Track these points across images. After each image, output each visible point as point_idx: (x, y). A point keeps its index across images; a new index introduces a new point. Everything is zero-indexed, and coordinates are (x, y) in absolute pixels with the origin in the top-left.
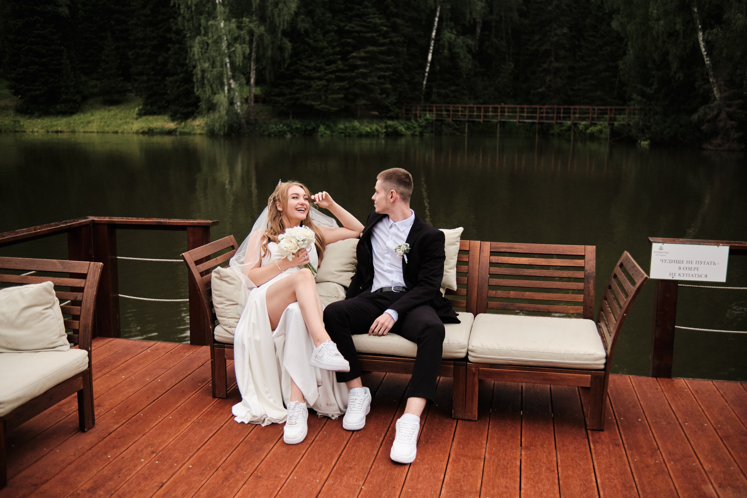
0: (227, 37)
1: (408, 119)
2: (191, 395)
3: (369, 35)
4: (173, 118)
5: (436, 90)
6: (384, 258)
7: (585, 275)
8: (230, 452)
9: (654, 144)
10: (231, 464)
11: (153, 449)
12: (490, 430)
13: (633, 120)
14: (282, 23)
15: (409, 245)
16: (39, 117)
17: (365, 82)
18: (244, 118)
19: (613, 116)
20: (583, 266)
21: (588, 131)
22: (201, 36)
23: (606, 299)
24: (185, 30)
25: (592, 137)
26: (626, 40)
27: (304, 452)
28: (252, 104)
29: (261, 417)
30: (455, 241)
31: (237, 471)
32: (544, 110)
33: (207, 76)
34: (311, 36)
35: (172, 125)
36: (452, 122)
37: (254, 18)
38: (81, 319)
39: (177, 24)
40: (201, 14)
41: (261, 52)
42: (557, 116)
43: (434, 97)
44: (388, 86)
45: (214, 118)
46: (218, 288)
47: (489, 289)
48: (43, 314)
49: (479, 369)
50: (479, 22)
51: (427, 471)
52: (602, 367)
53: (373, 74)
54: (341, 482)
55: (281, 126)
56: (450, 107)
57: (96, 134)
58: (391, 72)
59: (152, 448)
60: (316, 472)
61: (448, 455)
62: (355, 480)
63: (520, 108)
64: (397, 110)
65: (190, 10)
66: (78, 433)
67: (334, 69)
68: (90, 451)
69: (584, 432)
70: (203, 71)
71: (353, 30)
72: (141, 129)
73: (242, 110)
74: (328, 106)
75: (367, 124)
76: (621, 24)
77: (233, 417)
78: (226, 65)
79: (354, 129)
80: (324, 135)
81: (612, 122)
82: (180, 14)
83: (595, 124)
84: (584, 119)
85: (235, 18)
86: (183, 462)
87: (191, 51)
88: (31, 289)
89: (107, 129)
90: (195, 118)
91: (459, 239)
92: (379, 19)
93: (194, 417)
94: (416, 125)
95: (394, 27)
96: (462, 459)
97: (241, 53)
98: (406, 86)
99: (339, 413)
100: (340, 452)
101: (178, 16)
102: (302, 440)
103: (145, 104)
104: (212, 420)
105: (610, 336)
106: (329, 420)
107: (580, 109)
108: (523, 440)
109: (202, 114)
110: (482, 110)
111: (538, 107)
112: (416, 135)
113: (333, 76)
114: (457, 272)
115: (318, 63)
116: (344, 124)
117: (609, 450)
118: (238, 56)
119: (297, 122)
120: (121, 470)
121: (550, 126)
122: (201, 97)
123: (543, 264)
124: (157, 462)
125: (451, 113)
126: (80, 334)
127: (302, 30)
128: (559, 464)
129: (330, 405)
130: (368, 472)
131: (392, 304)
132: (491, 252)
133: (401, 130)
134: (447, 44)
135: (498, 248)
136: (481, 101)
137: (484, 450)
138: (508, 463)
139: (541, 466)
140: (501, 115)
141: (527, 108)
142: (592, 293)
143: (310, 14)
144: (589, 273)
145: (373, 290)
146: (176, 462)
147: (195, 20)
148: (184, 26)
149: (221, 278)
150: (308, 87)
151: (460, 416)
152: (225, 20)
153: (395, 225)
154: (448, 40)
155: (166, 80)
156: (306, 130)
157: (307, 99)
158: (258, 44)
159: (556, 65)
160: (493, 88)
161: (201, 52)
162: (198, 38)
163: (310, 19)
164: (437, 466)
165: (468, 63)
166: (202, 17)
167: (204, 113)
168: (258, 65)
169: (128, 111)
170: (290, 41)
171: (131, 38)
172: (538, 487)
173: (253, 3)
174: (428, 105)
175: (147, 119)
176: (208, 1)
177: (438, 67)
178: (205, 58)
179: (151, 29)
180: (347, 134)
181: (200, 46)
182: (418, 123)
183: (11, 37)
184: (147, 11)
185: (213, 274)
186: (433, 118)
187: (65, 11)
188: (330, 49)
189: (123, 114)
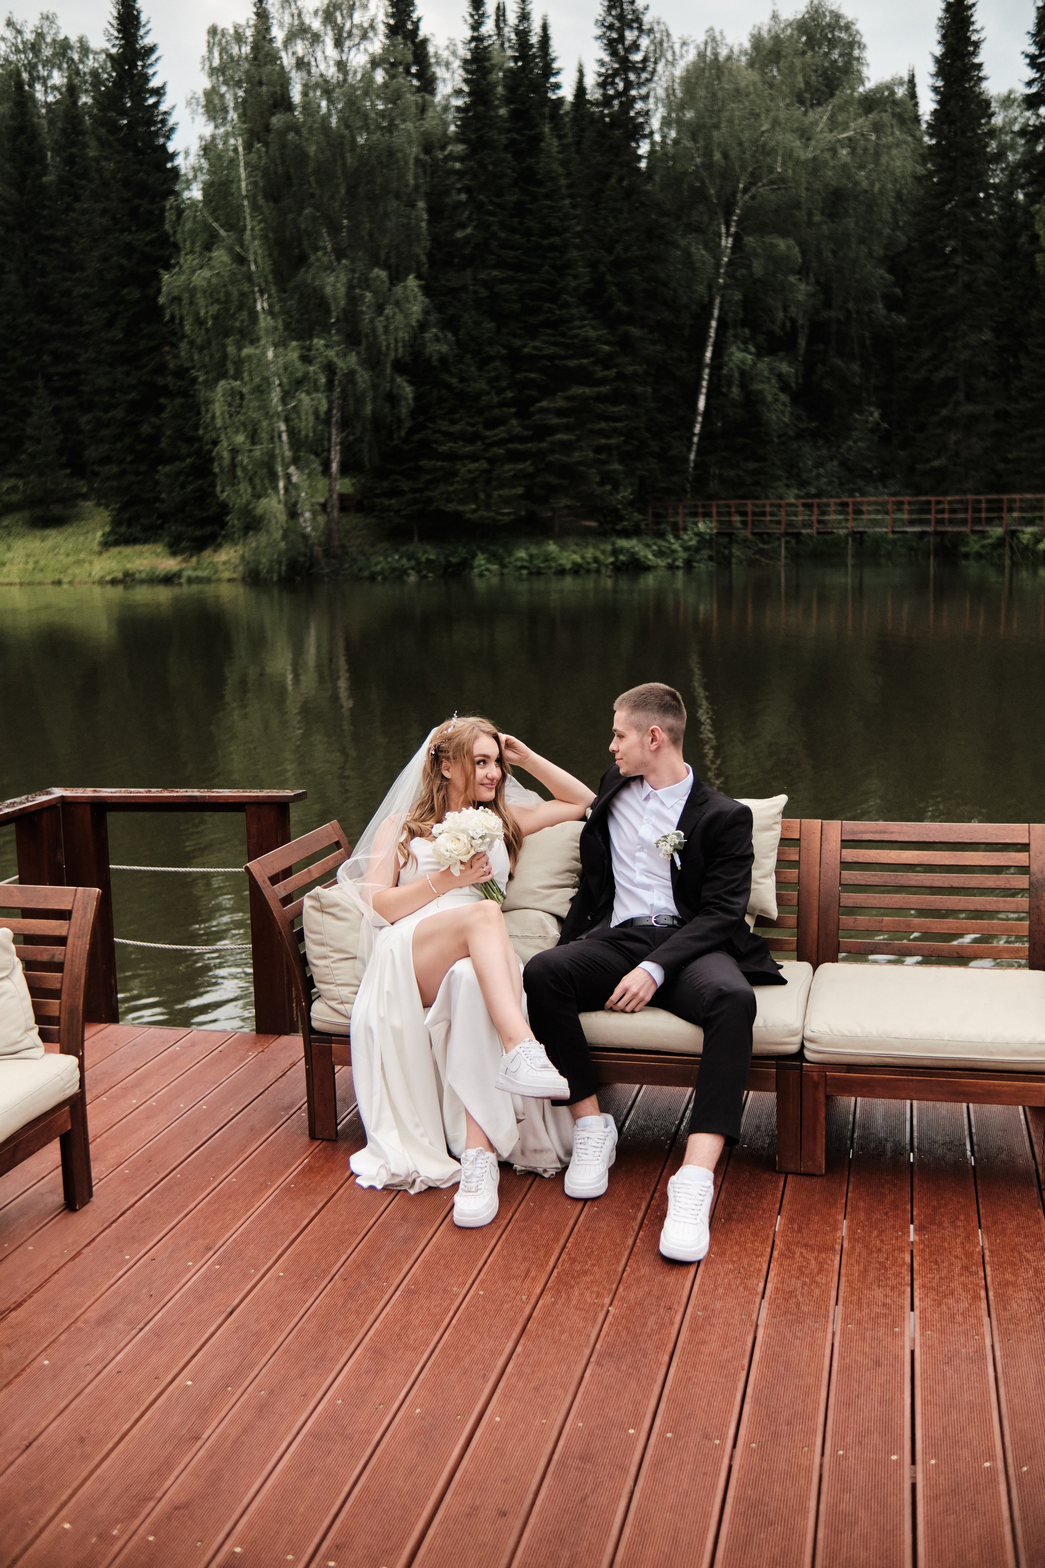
0: (281, 380)
1: (661, 535)
2: (267, 1135)
3: (573, 363)
4: (174, 550)
5: (717, 471)
6: (634, 859)
7: (1031, 884)
8: (354, 1245)
10: (358, 1267)
11: (207, 1241)
12: (850, 1195)
14: (392, 346)
15: (682, 834)
17: (568, 460)
18: (320, 545)
20: (1027, 864)
21: (1041, 546)
22: (227, 379)
24: (193, 368)
27: (494, 1241)
28: (336, 514)
29: (408, 1176)
30: (771, 822)
31: (369, 1281)
32: (947, 506)
33: (242, 462)
34: (453, 370)
35: (171, 564)
36: (750, 537)
37: (335, 338)
38: (64, 997)
39: (177, 357)
40: (227, 334)
41: (351, 408)
42: (974, 518)
43: (714, 485)
44: (618, 467)
45: (257, 548)
46: (317, 928)
47: (841, 914)
49: (826, 1074)
50: (802, 326)
51: (731, 1276)
53: (583, 444)
54: (569, 1299)
55: (397, 557)
56: (746, 505)
58: (623, 439)
59: (204, 1239)
60: (520, 1280)
61: (771, 1244)
62: (594, 1296)
63: (895, 503)
64: (637, 516)
65: (203, 327)
66: (63, 1214)
67: (503, 435)
68: (90, 1248)
69: (1036, 1195)
70: (234, 452)
71: (540, 353)
72: (109, 573)
73: (314, 529)
74: (492, 514)
75: (573, 547)
77: (353, 1177)
78: (280, 437)
79: (547, 558)
80: (486, 573)
82: (184, 336)
84: (1031, 522)
85: (297, 340)
86: (266, 1266)
87: (207, 411)
89: (39, 576)
90: (218, 547)
91: (779, 818)
92: (594, 328)
93: (278, 1178)
94: (677, 546)
95: (626, 345)
96: (798, 1251)
97: (311, 410)
98: (653, 466)
99: (559, 1165)
100: (562, 1242)
101: (180, 340)
102: (490, 1218)
103: (116, 523)
104: (314, 1184)
106: (538, 1179)
107: (1021, 500)
108: (915, 1213)
109: (233, 539)
110: (816, 510)
111: (933, 499)
112: (678, 568)
113: (502, 451)
114: (777, 882)
115: (469, 424)
116: (527, 549)
118: (303, 416)
119: (428, 548)
120: (152, 1282)
121: (960, 538)
122: (231, 505)
123: (947, 863)
124: (217, 1266)
125: (751, 518)
126: (62, 1023)
127: (435, 357)
128: (987, 1259)
129: (542, 1151)
130: (618, 1279)
131: (651, 951)
132: (842, 841)
133: (646, 557)
134: (736, 375)
135: (856, 833)
136: (813, 490)
137: (839, 1234)
138: (887, 1259)
139: (951, 1264)
140: (855, 520)
141: (910, 503)
143: (450, 324)
144: (1038, 880)
145: (615, 922)
146: (253, 1266)
147: (214, 346)
148: (192, 360)
149: (322, 910)
150: (450, 476)
151: (792, 1166)
152: (276, 346)
153: (656, 795)
154: (738, 367)
155: (157, 472)
156: (449, 565)
157: (449, 500)
158: (343, 391)
159: (967, 409)
160: (835, 463)
161: (229, 412)
162: (222, 383)
163: (450, 335)
164: (750, 1265)
165: (783, 412)
166: (230, 340)
167: (236, 536)
168: (344, 434)
169: (82, 538)
170: (409, 382)
171: (85, 389)
172: (947, 1304)
173: (333, 308)
174: (699, 503)
175: (120, 553)
176: (241, 307)
177: (720, 424)
178: (237, 424)
179: (126, 368)
180: (534, 569)
181: (225, 401)
182: (680, 542)
184: (117, 333)
185: (307, 901)
186: (712, 529)
188: (494, 393)
189: (71, 545)
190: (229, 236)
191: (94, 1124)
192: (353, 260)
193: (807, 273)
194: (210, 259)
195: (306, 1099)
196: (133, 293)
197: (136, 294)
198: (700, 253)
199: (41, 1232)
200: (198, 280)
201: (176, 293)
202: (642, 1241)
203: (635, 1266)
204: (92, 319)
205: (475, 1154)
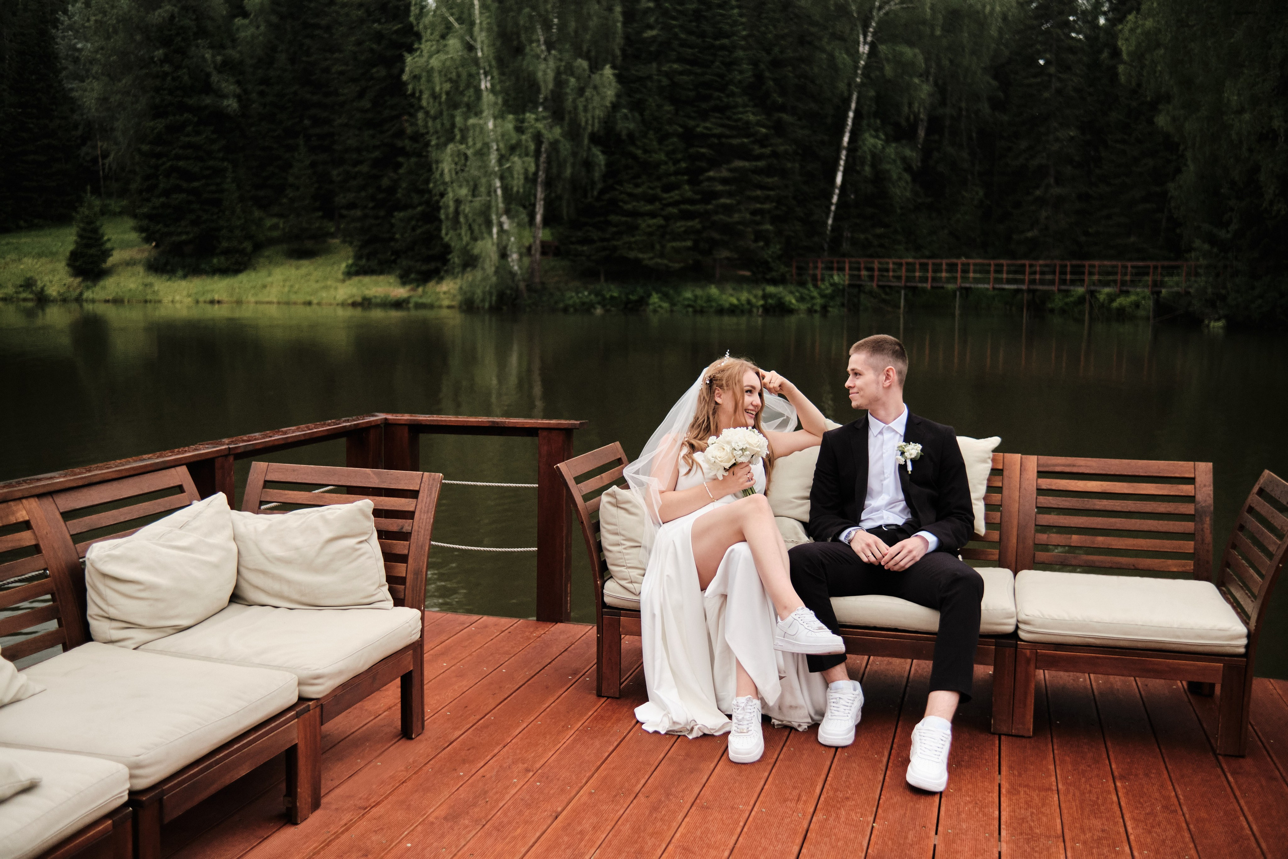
0: (497, 145)
1: (802, 284)
2: (561, 693)
3: (735, 141)
4: (404, 280)
5: (849, 235)
7: (1196, 510)
8: (649, 773)
9: (1232, 327)
10: (656, 788)
11: (526, 765)
12: (1055, 751)
13: (1196, 285)
14: (590, 122)
16: (185, 277)
17: (727, 219)
18: (524, 280)
19: (1159, 278)
20: (1193, 494)
21: (1115, 305)
22: (455, 143)
23: (1234, 547)
24: (427, 133)
25: (1122, 315)
26: (1182, 147)
27: (766, 774)
28: (538, 256)
29: (687, 724)
31: (667, 798)
32: (1038, 269)
33: (464, 209)
34: (639, 143)
35: (401, 292)
36: (876, 289)
37: (542, 114)
38: (410, 560)
39: (414, 124)
40: (456, 106)
41: (554, 171)
42: (1060, 279)
43: (846, 247)
44: (768, 227)
45: (473, 280)
46: (612, 521)
47: (1037, 531)
48: (357, 550)
49: (1037, 652)
50: (922, 120)
51: (970, 806)
52: (1242, 650)
53: (742, 207)
54: (838, 817)
55: (586, 293)
56: (873, 262)
57: (275, 306)
58: (774, 204)
59: (523, 764)
60: (794, 802)
61: (998, 784)
62: (859, 815)
63: (995, 265)
64: (783, 269)
65: (437, 101)
66: (402, 741)
67: (677, 198)
68: (428, 766)
69: (1213, 759)
70: (458, 202)
71: (709, 132)
72: (350, 298)
73: (520, 268)
74: (665, 262)
75: (731, 291)
76: (1174, 119)
77: (638, 724)
78: (495, 191)
79: (709, 299)
80: (659, 309)
81: (1157, 289)
82: (421, 108)
83: (1127, 293)
84: (1107, 284)
85: (513, 113)
86: (580, 785)
87: (437, 168)
88: (339, 512)
89: (294, 298)
90: (441, 279)
92: (753, 114)
93: (576, 723)
94: (815, 294)
95: (779, 128)
96: (1022, 790)
97: (522, 171)
98: (798, 228)
99: (811, 721)
100: (823, 776)
101: (417, 111)
102: (758, 758)
103: (358, 257)
104: (607, 728)
105: (1253, 602)
106: (793, 731)
107: (1100, 266)
108: (1113, 766)
109: (453, 274)
110: (930, 268)
111: (1027, 262)
112: (816, 311)
113: (675, 211)
115: (650, 188)
116: (693, 291)
117: (1261, 785)
118: (516, 176)
119: (612, 287)
120: (486, 792)
121: (1048, 296)
122: (453, 244)
123: (1126, 491)
124: (538, 784)
125: (876, 273)
126: (408, 584)
127: (624, 133)
128: (1182, 802)
129: (796, 708)
130: (876, 803)
132: (1038, 472)
133: (790, 302)
134: (869, 157)
135: (1050, 466)
136: (927, 252)
137: (1054, 779)
138: (1098, 798)
139: (1153, 804)
140: (962, 278)
141: (1008, 265)
142: (1209, 538)
143: (638, 106)
144: (1202, 507)
146: (568, 784)
147: (445, 116)
148: (427, 127)
149: (617, 505)
150: (632, 229)
151: (1004, 729)
152: (495, 118)
154: (870, 150)
155: (393, 216)
156: (629, 302)
157: (630, 249)
158: (548, 157)
159: (1057, 191)
160: (946, 231)
161: (455, 170)
162: (451, 146)
163: (637, 115)
164: (984, 798)
165: (905, 189)
166: (458, 113)
167: (456, 271)
168: (547, 192)
169: (329, 269)
170: (602, 152)
171: (338, 147)
172: (1156, 832)
173: (542, 88)
174: (835, 259)
175: (360, 281)
176: (468, 86)
177: (852, 197)
178: (461, 179)
179: (371, 132)
180: (698, 308)
181: (453, 161)
182: (818, 290)
183: (145, 148)
184: (366, 104)
185: (604, 498)
186: (844, 281)
187: (231, 104)
188: (670, 164)
189: (320, 273)
190: (461, 28)
192: (560, 51)
193: (927, 77)
194: (445, 46)
195: (596, 661)
196: (380, 72)
197: (383, 73)
198: (843, 57)
199: (385, 753)
200: (435, 62)
201: (417, 72)
202: (890, 778)
203: (888, 795)
204: (346, 91)
205: (745, 701)
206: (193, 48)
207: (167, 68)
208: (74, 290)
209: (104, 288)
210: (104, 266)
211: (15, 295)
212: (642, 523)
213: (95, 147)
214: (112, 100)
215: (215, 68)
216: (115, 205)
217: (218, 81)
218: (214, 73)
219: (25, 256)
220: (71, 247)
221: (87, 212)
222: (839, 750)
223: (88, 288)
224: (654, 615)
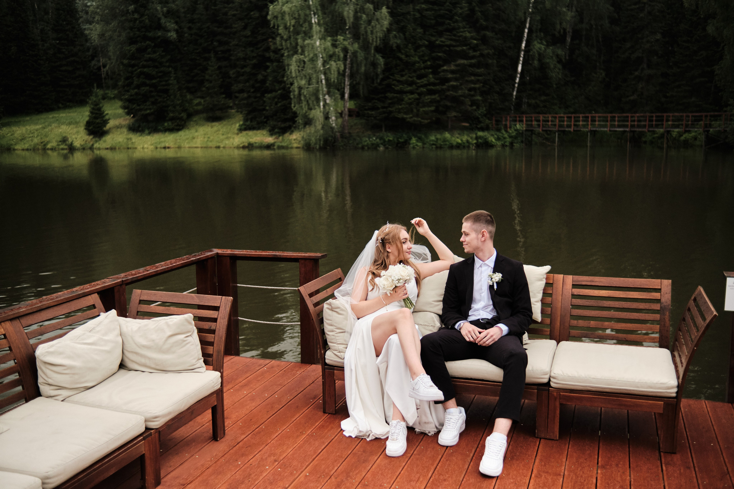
0: (322, 55)
1: (499, 130)
2: (304, 410)
3: (459, 49)
4: (272, 133)
5: (526, 101)
7: (661, 307)
8: (341, 463)
10: (342, 472)
11: (275, 458)
12: (569, 450)
13: (730, 126)
14: (375, 40)
16: (149, 134)
17: (455, 94)
18: (339, 132)
19: (708, 122)
20: (659, 298)
21: (682, 138)
22: (298, 55)
23: (680, 330)
24: (282, 49)
25: (686, 144)
26: (722, 44)
27: (404, 464)
28: (347, 118)
29: (367, 432)
31: (347, 479)
32: (636, 119)
33: (304, 93)
34: (403, 51)
35: (270, 140)
36: (542, 132)
37: (348, 36)
38: (215, 345)
39: (275, 43)
40: (298, 33)
41: (355, 69)
42: (649, 124)
43: (524, 107)
44: (479, 98)
45: (310, 133)
46: (329, 318)
47: (571, 319)
48: (185, 341)
49: (560, 394)
50: (569, 32)
51: (512, 485)
52: (674, 395)
53: (463, 87)
55: (374, 138)
56: (540, 117)
57: (199, 149)
58: (482, 85)
59: (274, 456)
60: (415, 483)
61: (531, 471)
63: (611, 117)
64: (487, 121)
65: (288, 30)
66: (212, 442)
67: (426, 82)
68: (223, 458)
69: (657, 454)
70: (300, 88)
71: (443, 44)
72: (241, 144)
73: (336, 125)
74: (419, 119)
75: (457, 136)
76: (717, 28)
78: (321, 81)
79: (445, 140)
80: (416, 147)
81: (707, 129)
82: (279, 34)
83: (689, 132)
84: (677, 126)
85: (331, 36)
86: (301, 470)
87: (288, 69)
88: (175, 320)
89: (210, 144)
90: (292, 132)
92: (469, 32)
93: (308, 430)
94: (506, 135)
95: (484, 40)
96: (543, 475)
97: (336, 70)
98: (496, 98)
99: (436, 430)
100: (435, 465)
101: (277, 36)
102: (401, 454)
103: (246, 120)
104: (324, 434)
105: (682, 366)
106: (426, 436)
107: (673, 116)
108: (599, 460)
109: (298, 129)
110: (573, 119)
111: (630, 115)
112: (506, 146)
113: (425, 90)
114: (542, 305)
115: (410, 77)
116: (435, 136)
117: (680, 472)
118: (332, 72)
119: (389, 134)
120: (250, 475)
121: (642, 134)
122: (298, 112)
123: (622, 296)
124: (279, 469)
125: (541, 123)
126: (214, 357)
127: (394, 46)
128: (632, 483)
129: (428, 423)
130: (460, 483)
132: (573, 285)
133: (492, 141)
134: (537, 55)
135: (580, 281)
136: (572, 110)
137: (563, 468)
138: (585, 481)
139: (615, 485)
140: (591, 124)
141: (618, 117)
142: (668, 323)
143: (402, 30)
144: (664, 306)
146: (295, 470)
147: (292, 39)
148: (282, 46)
149: (332, 310)
150: (400, 101)
151: (543, 435)
152: (321, 39)
154: (537, 51)
155: (265, 97)
156: (399, 143)
157: (399, 112)
158: (351, 60)
159: (648, 72)
160: (583, 97)
161: (298, 70)
162: (295, 56)
163: (401, 35)
164: (521, 480)
165: (558, 73)
166: (299, 37)
167: (300, 127)
168: (352, 80)
169: (229, 127)
170: (382, 57)
171: (233, 58)
173: (347, 22)
174: (517, 116)
175: (247, 134)
176: (305, 21)
177: (528, 78)
178: (302, 75)
179: (251, 49)
180: (439, 145)
181: (297, 64)
182: (508, 134)
183: (126, 61)
184: (248, 33)
185: (325, 306)
186: (523, 128)
187: (173, 35)
188: (421, 63)
189: (224, 130)
191: (227, 401)
193: (572, 7)
195: (322, 395)
196: (255, 14)
197: (257, 15)
199: (202, 450)
200: (286, 8)
201: (275, 14)
202: (472, 467)
203: (468, 478)
204: (236, 26)
205: (396, 423)
206: (150, 4)
207: (136, 16)
208: (89, 142)
209: (105, 141)
210: (105, 129)
211: (57, 147)
212: (346, 319)
213: (99, 61)
214: (106, 35)
215: (163, 15)
216: (111, 93)
217: (165, 22)
218: (163, 17)
219: (62, 124)
220: (87, 119)
221: (94, 99)
222: (448, 448)
223: (96, 141)
224: (351, 370)
